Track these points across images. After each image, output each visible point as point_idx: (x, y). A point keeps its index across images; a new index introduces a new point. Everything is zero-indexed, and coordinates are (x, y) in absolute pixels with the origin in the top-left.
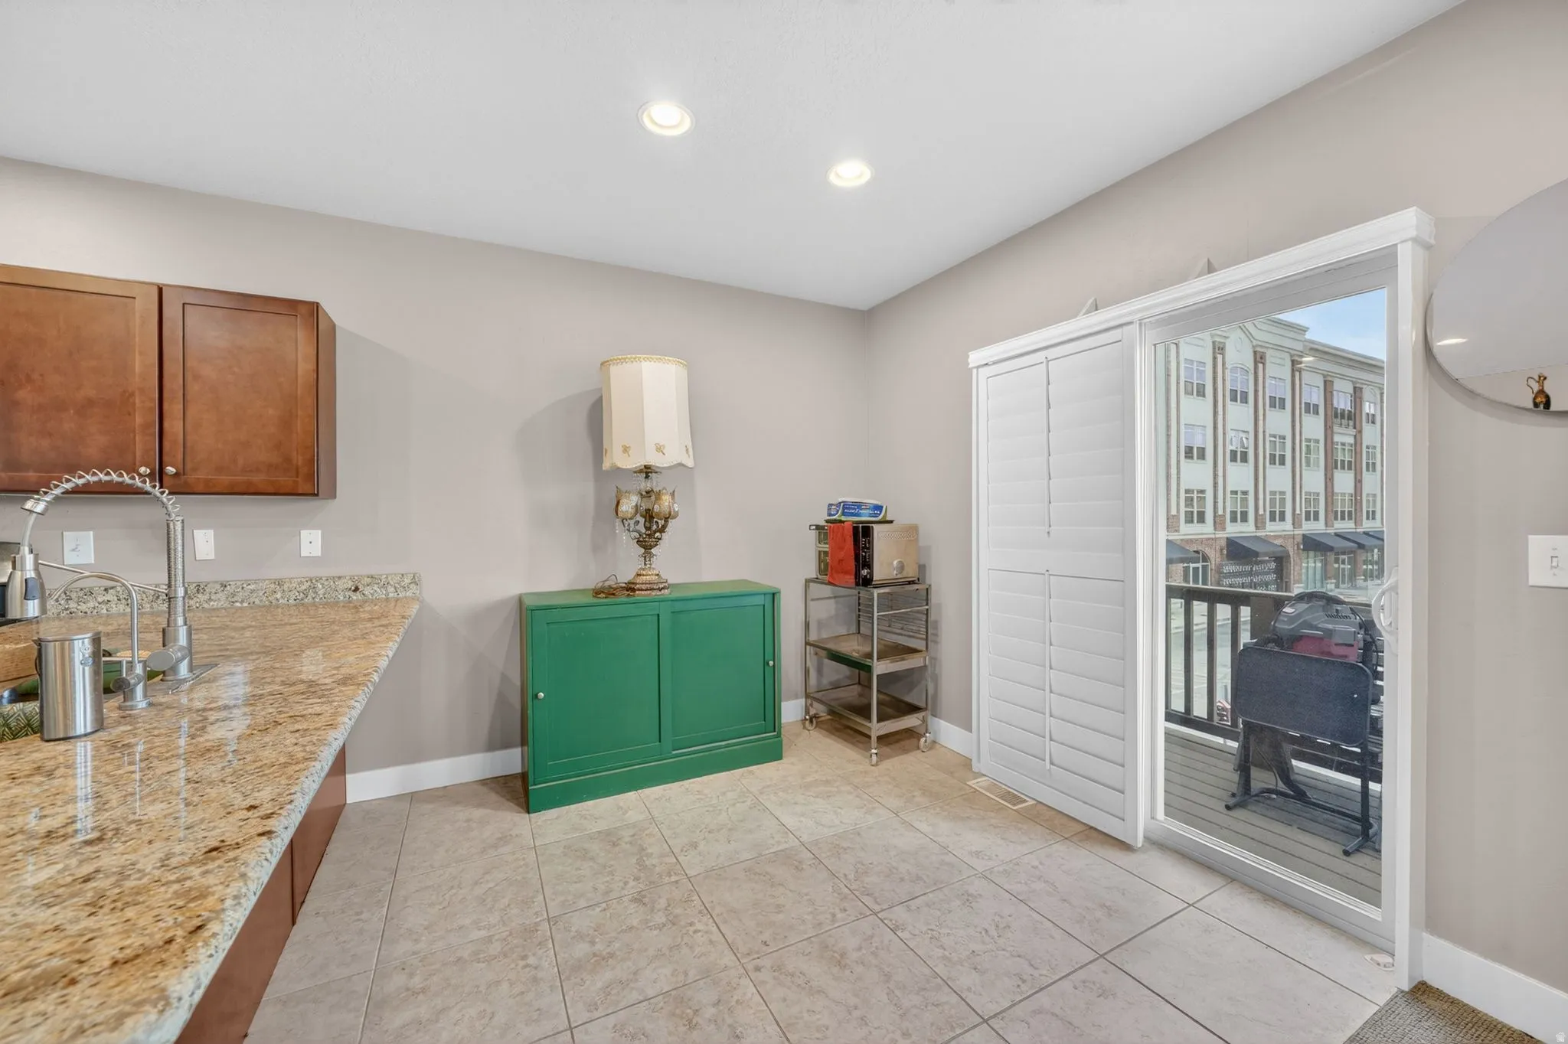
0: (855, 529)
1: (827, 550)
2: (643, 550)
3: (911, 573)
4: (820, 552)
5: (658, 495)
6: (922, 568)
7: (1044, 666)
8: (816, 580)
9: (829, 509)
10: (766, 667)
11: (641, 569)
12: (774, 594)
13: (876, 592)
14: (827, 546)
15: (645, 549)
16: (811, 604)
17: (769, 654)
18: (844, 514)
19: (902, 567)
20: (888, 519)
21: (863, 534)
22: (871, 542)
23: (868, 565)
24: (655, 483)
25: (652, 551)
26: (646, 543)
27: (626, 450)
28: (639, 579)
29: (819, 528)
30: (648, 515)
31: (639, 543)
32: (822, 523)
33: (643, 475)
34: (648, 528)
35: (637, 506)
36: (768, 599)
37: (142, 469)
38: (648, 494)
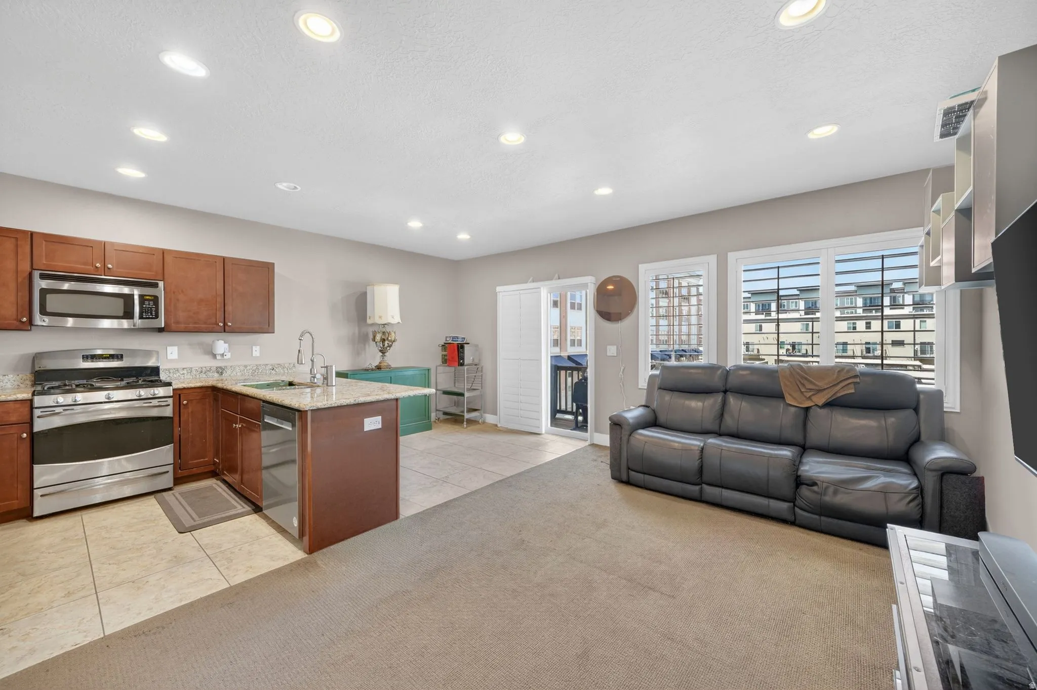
0: (458, 346)
1: (446, 354)
2: (382, 354)
3: (476, 361)
4: (442, 355)
5: (389, 334)
6: (480, 360)
7: (518, 395)
8: (439, 366)
9: (446, 339)
11: (381, 361)
12: (428, 370)
13: (466, 368)
14: (446, 352)
16: (438, 375)
18: (452, 340)
19: (473, 360)
20: (467, 342)
21: (461, 347)
22: (463, 351)
23: (463, 359)
24: (388, 329)
25: (385, 354)
26: (383, 352)
27: (380, 317)
28: (382, 364)
29: (442, 345)
30: (383, 340)
31: (380, 351)
32: (443, 344)
33: (383, 326)
34: (383, 346)
35: (381, 338)
36: (427, 372)
37: (220, 324)
38: (384, 333)
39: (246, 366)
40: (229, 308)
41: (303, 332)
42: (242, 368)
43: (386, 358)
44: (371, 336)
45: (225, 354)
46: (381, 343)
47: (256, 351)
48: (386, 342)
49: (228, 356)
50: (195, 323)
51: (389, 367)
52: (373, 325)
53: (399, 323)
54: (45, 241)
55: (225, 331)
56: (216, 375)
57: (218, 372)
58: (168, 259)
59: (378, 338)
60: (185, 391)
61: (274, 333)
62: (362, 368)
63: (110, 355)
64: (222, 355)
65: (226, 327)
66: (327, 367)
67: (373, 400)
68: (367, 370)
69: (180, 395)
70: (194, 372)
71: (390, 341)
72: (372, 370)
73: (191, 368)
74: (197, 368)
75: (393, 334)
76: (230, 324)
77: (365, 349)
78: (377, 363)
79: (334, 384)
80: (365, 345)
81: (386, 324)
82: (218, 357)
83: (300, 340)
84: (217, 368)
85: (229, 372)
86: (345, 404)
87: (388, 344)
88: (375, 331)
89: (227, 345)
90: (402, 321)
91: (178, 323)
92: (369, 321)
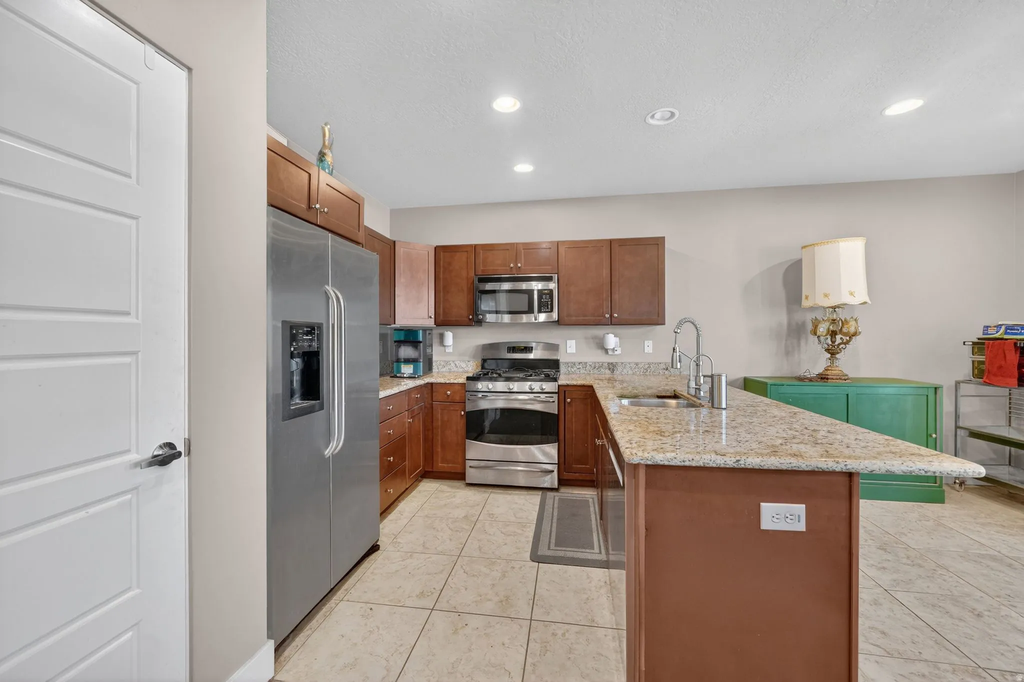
0: (1017, 345)
1: (984, 360)
2: (829, 355)
4: (973, 362)
5: (845, 322)
9: (986, 330)
10: (929, 438)
11: (828, 366)
12: (936, 388)
14: (984, 357)
15: (831, 355)
16: (961, 400)
17: (931, 430)
18: (1006, 333)
24: (842, 314)
25: (837, 356)
26: (832, 352)
27: (826, 296)
28: (829, 372)
29: (974, 343)
30: (833, 334)
31: (827, 350)
32: (976, 340)
33: (831, 310)
34: (833, 342)
35: (829, 329)
36: (932, 391)
37: (606, 315)
38: (834, 321)
39: (637, 364)
40: (616, 297)
41: (682, 320)
42: (633, 366)
43: (837, 363)
44: (810, 327)
45: (616, 349)
46: (829, 337)
47: (649, 347)
48: (838, 337)
49: (619, 352)
50: (584, 316)
51: (844, 378)
52: (812, 309)
53: (865, 303)
54: (482, 250)
55: (611, 324)
56: (607, 371)
57: (609, 369)
58: (562, 250)
59: (822, 329)
60: (569, 389)
61: (664, 324)
62: (794, 376)
63: (524, 347)
64: (613, 350)
65: (613, 318)
66: (712, 376)
67: (784, 467)
68: (801, 379)
69: (565, 391)
70: (588, 367)
71: (845, 334)
72: (811, 380)
73: (586, 363)
74: (591, 363)
75: (853, 323)
76: (616, 315)
77: (799, 345)
78: (819, 369)
79: (724, 406)
80: (799, 340)
81: (838, 307)
82: (610, 353)
83: (676, 332)
84: (608, 363)
85: (620, 369)
86: (714, 465)
87: (841, 338)
88: (816, 319)
89: (618, 338)
90: (871, 300)
91: (569, 315)
92: (805, 303)
